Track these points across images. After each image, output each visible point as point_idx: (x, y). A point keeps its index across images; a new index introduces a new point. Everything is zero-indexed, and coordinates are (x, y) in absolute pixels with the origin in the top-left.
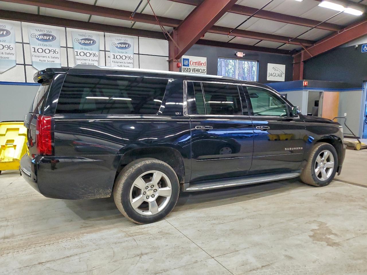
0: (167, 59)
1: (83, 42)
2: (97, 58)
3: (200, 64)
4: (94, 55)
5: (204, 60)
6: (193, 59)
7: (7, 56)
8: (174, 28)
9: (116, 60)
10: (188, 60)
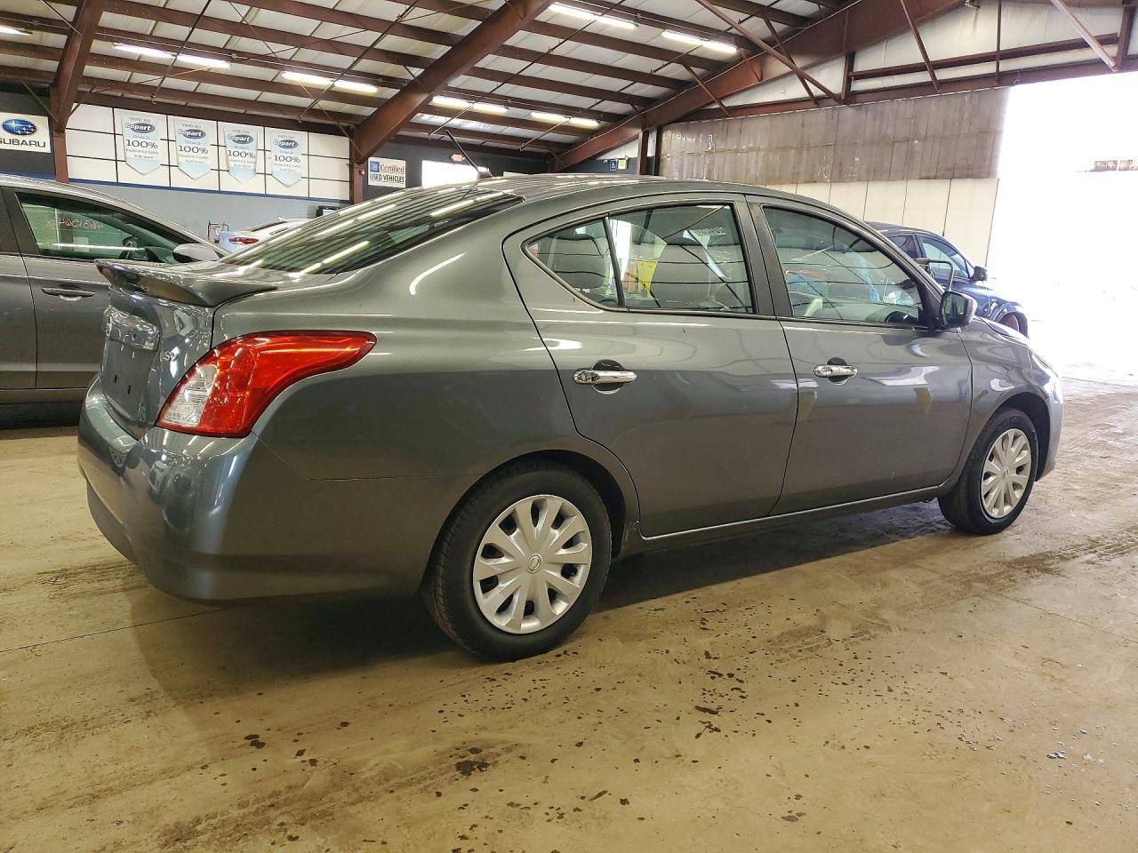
0: (348, 162)
1: (237, 139)
2: (253, 160)
3: (396, 169)
4: (251, 155)
5: (402, 164)
6: (384, 162)
7: (150, 155)
8: (356, 125)
9: (278, 162)
10: (378, 163)
